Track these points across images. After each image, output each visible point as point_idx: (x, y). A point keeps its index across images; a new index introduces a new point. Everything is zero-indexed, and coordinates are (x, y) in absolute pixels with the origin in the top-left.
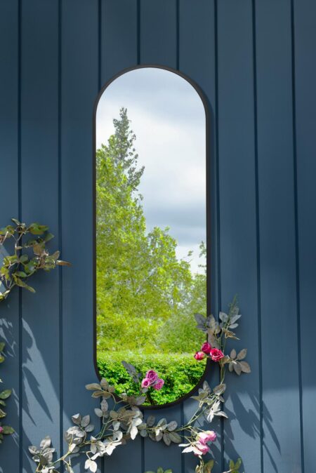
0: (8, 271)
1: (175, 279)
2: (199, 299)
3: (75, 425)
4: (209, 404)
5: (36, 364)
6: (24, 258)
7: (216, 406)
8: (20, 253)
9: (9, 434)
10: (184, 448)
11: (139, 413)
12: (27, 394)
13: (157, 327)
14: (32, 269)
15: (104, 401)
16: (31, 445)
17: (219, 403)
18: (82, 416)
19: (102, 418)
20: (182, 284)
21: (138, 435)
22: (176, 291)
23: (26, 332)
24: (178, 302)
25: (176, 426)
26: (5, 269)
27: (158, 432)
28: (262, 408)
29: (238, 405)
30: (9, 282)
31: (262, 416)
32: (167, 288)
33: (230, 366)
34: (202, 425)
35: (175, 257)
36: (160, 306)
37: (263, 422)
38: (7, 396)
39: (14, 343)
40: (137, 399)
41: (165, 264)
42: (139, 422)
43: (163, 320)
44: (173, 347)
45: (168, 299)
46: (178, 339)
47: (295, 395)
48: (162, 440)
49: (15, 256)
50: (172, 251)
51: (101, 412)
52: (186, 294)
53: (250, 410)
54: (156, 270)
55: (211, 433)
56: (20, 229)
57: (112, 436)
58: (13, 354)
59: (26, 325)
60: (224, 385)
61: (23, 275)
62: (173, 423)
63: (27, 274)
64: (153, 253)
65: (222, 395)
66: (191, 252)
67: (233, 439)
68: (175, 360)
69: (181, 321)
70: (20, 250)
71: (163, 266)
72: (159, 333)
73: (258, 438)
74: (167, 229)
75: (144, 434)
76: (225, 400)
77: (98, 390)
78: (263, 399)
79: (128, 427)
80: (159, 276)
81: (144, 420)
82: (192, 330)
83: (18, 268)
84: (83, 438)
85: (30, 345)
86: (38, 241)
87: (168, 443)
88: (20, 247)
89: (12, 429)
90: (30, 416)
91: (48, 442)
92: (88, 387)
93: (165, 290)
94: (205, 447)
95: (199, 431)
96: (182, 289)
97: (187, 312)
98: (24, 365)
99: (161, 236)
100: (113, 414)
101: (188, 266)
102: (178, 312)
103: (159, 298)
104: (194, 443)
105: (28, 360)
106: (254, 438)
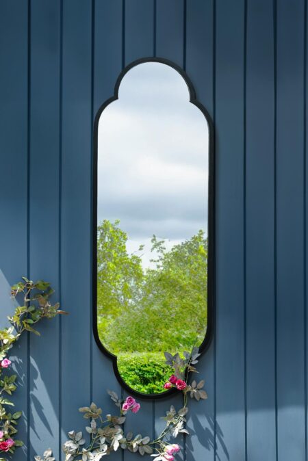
0: (19, 319)
1: (126, 274)
2: (151, 295)
3: (71, 439)
4: (174, 423)
5: (40, 391)
6: (32, 308)
7: (180, 425)
8: (29, 304)
9: (19, 447)
10: (154, 458)
11: (120, 430)
12: (34, 415)
13: (106, 325)
14: (38, 317)
15: (93, 420)
16: (36, 455)
17: (182, 423)
18: (76, 433)
19: (91, 434)
20: (133, 280)
21: (119, 447)
22: (127, 287)
23: (33, 367)
24: (129, 298)
25: (149, 440)
26: (17, 317)
27: (134, 445)
28: (215, 426)
29: (197, 424)
30: (20, 327)
31: (215, 433)
32: (117, 284)
33: (191, 394)
34: (169, 440)
35: (125, 251)
36: (110, 303)
37: (217, 437)
38: (18, 416)
39: (24, 375)
40: (119, 419)
41: (115, 259)
42: (120, 437)
43: (113, 318)
44: (124, 346)
45: (118, 295)
46: (129, 338)
47: (241, 416)
48: (138, 451)
49: (25, 307)
50: (123, 245)
51: (90, 429)
52: (137, 290)
53: (206, 429)
54: (106, 265)
55: (176, 446)
56: (28, 285)
57: (99, 448)
58: (23, 385)
59: (33, 361)
60: (187, 408)
61: (31, 321)
62: (146, 438)
63: (34, 321)
64: (102, 247)
65: (184, 416)
66: (142, 246)
67: (193, 450)
68: (126, 359)
69: (131, 318)
70: (29, 302)
71: (113, 260)
72: (109, 331)
73: (212, 450)
74: (118, 222)
75: (124, 447)
76: (187, 420)
77: (88, 412)
78: (217, 420)
79: (112, 441)
80: (109, 271)
81: (124, 435)
82: (143, 328)
83: (26, 316)
84: (77, 450)
85: (36, 378)
86: (43, 295)
87: (142, 454)
88: (29, 300)
89: (22, 442)
90: (36, 433)
91: (50, 453)
92: (81, 410)
93: (115, 286)
94: (171, 457)
95: (167, 445)
96: (132, 285)
97: (138, 309)
98: (31, 392)
99: (111, 230)
100: (100, 431)
101: (139, 261)
102: (128, 309)
103: (110, 294)
104: (163, 453)
105: (35, 389)
106: (209, 449)
